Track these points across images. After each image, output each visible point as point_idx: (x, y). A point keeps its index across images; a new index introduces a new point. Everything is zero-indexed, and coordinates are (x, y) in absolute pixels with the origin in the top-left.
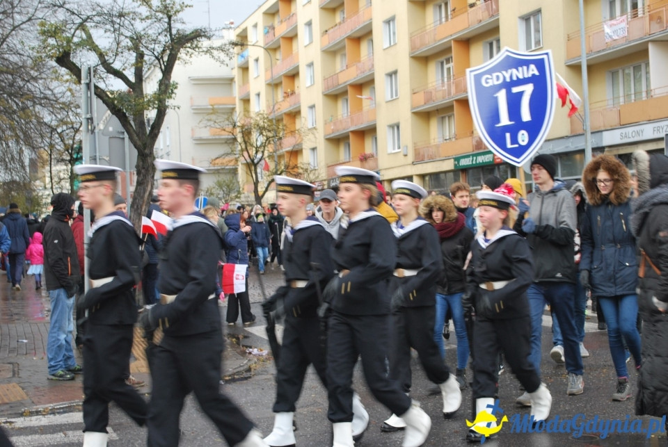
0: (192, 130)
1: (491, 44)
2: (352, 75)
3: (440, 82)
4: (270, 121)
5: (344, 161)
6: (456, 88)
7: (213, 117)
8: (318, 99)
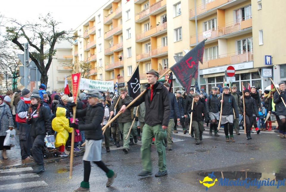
0: (57, 67)
1: (164, 39)
2: (115, 48)
3: (146, 51)
4: (86, 64)
5: (112, 79)
6: (152, 54)
7: (66, 62)
8: (103, 57)
